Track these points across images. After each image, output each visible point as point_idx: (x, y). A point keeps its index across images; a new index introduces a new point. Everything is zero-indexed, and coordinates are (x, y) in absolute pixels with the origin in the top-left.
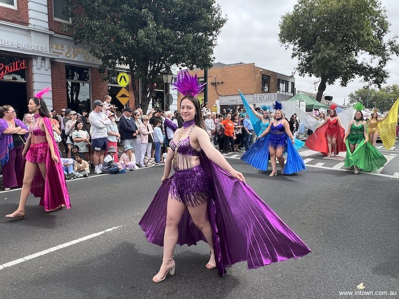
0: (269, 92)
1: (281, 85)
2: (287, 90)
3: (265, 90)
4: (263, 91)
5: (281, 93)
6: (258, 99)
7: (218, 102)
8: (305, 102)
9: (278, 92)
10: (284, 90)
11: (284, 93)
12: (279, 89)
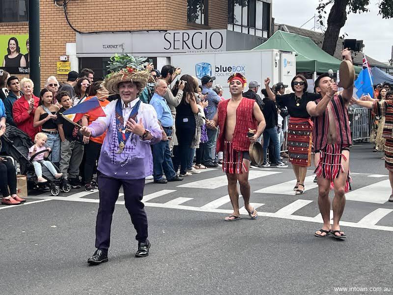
0: (206, 26)
1: (237, 8)
2: (252, 24)
3: (198, 21)
4: (191, 23)
5: (238, 29)
6: (179, 45)
7: (71, 50)
8: (294, 53)
9: (230, 27)
10: (245, 23)
11: (245, 31)
12: (231, 20)
